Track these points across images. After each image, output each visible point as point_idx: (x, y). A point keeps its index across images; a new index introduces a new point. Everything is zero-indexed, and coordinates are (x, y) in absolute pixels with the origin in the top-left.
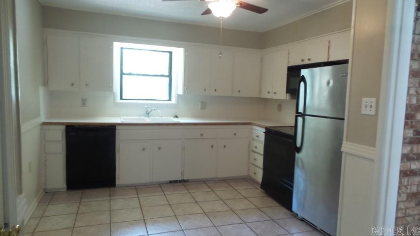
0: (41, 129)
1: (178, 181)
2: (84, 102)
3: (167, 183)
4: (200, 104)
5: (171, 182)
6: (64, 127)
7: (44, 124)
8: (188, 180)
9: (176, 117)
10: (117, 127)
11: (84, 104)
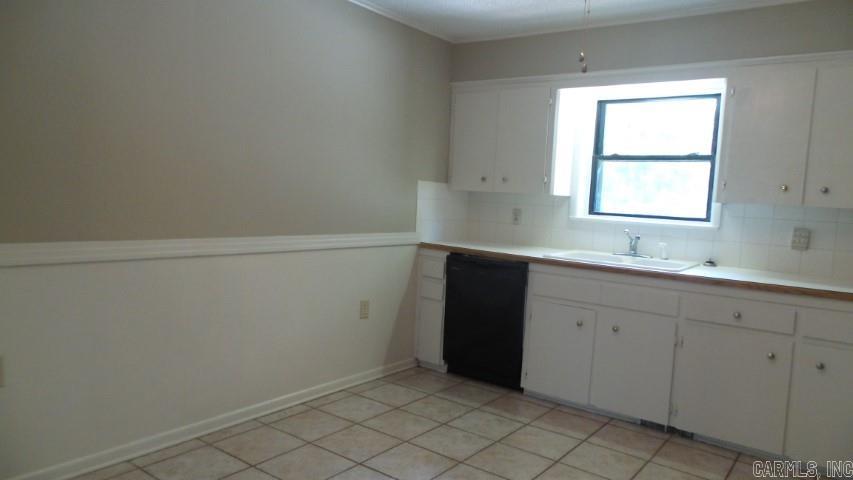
0: (418, 256)
1: (663, 427)
2: (517, 215)
3: (634, 423)
4: (791, 233)
5: (645, 424)
6: (444, 255)
7: (423, 246)
8: (692, 434)
9: (712, 263)
10: (532, 267)
11: (516, 219)
